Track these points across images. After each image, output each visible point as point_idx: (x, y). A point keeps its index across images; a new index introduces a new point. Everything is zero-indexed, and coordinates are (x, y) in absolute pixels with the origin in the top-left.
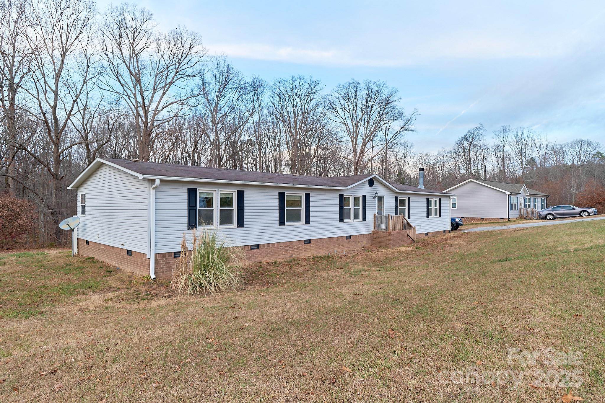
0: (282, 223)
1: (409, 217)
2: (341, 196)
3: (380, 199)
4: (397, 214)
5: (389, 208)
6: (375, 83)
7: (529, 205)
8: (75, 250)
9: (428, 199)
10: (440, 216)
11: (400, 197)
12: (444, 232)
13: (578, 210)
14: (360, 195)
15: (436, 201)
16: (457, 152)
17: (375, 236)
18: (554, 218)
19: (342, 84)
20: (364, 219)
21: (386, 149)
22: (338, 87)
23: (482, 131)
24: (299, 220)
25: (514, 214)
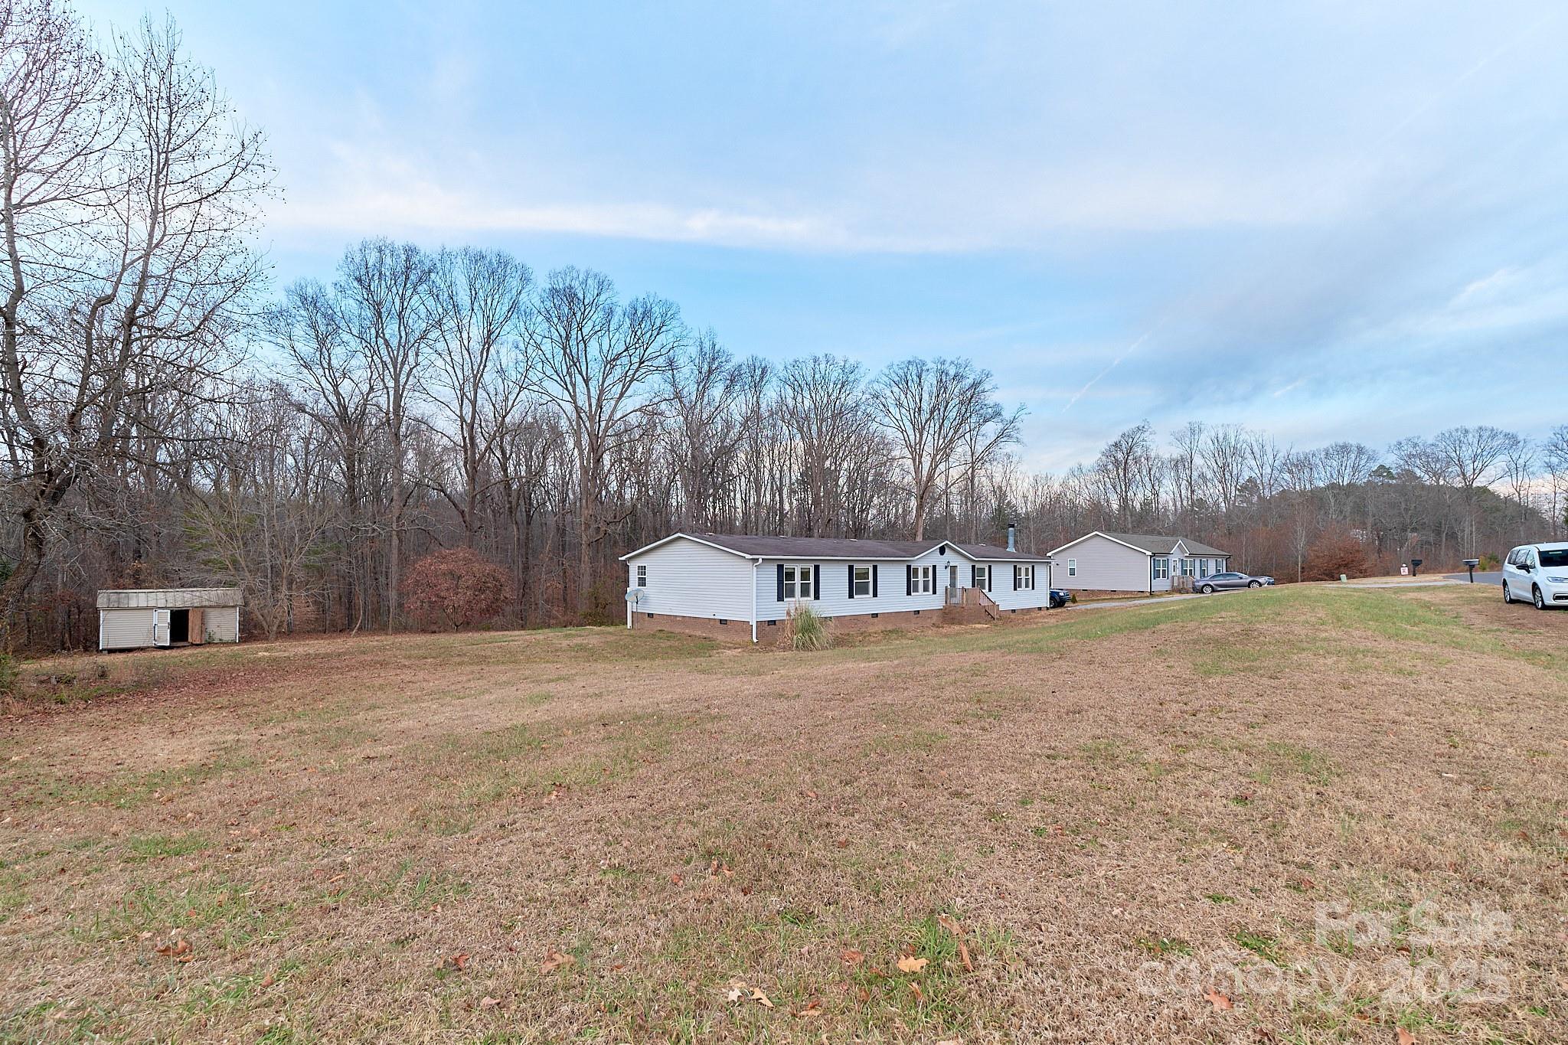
0: (851, 596)
1: (990, 590)
2: (909, 567)
3: (953, 569)
4: (973, 586)
5: (964, 580)
6: (952, 363)
7: (1191, 570)
8: (629, 624)
9: (1015, 567)
10: (1033, 588)
11: (978, 566)
12: (1040, 609)
13: (1247, 579)
14: (929, 564)
15: (1027, 569)
16: (1104, 469)
17: (947, 611)
18: (1213, 591)
19: (895, 363)
20: (934, 592)
21: (973, 471)
22: (890, 367)
23: (1147, 434)
24: (867, 593)
25: (1162, 584)
